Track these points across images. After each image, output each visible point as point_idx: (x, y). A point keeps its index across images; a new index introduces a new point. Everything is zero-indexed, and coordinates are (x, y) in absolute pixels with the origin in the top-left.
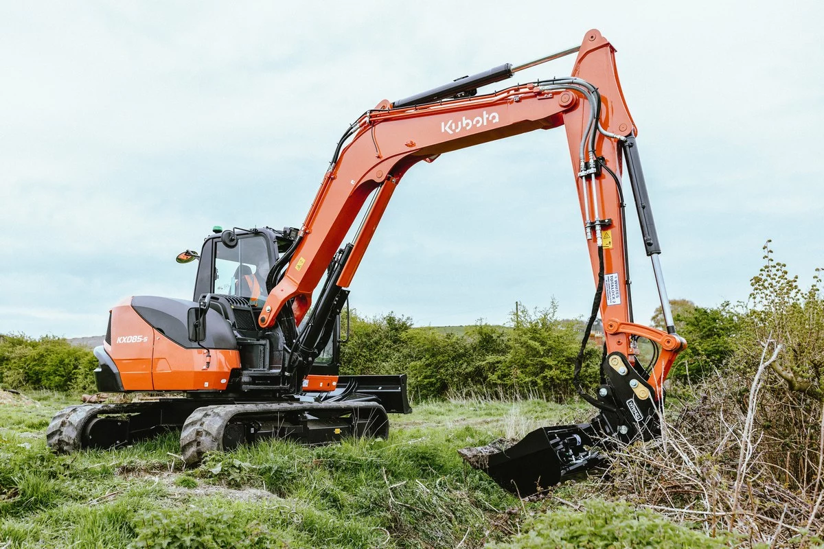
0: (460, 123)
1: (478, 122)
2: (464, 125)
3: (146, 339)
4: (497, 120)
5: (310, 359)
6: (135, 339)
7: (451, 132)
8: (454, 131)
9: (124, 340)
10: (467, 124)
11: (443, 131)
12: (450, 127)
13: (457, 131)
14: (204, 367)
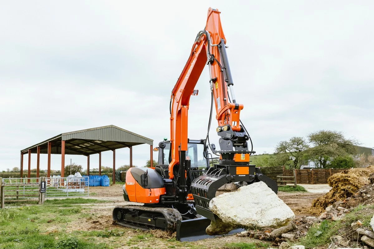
0: (188, 73)
1: (191, 67)
4: (194, 62)
5: (186, 190)
10: (190, 71)
12: (187, 76)
14: (149, 195)
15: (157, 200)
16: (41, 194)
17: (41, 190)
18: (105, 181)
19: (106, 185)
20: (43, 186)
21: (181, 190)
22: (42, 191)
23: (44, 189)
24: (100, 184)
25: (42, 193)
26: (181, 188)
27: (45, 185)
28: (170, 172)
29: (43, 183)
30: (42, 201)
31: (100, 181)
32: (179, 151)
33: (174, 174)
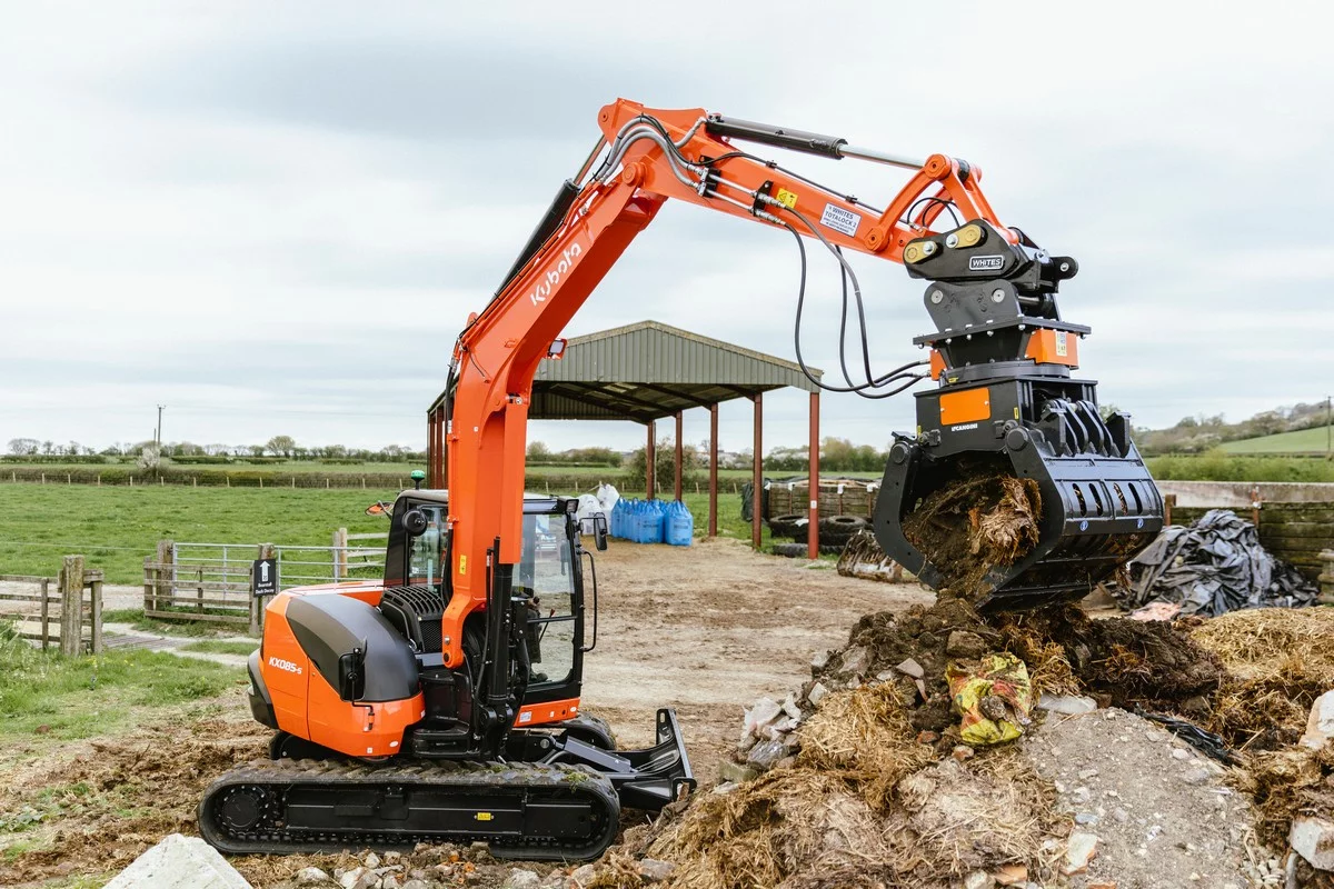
0: (547, 283)
1: (563, 267)
2: (552, 281)
3: (300, 671)
4: (579, 250)
5: (510, 712)
6: (288, 666)
7: (543, 299)
8: (545, 296)
9: (277, 661)
10: (555, 278)
11: (535, 303)
12: (541, 295)
13: (548, 293)
14: (366, 729)
15: (394, 744)
16: (255, 600)
17: (256, 587)
18: (676, 527)
19: (680, 539)
20: (265, 573)
21: (492, 715)
22: (258, 592)
23: (270, 584)
24: (660, 538)
25: (260, 596)
26: (493, 707)
27: (272, 571)
28: (448, 643)
29: (265, 566)
30: (259, 623)
31: (661, 523)
32: (488, 568)
33: (464, 648)
